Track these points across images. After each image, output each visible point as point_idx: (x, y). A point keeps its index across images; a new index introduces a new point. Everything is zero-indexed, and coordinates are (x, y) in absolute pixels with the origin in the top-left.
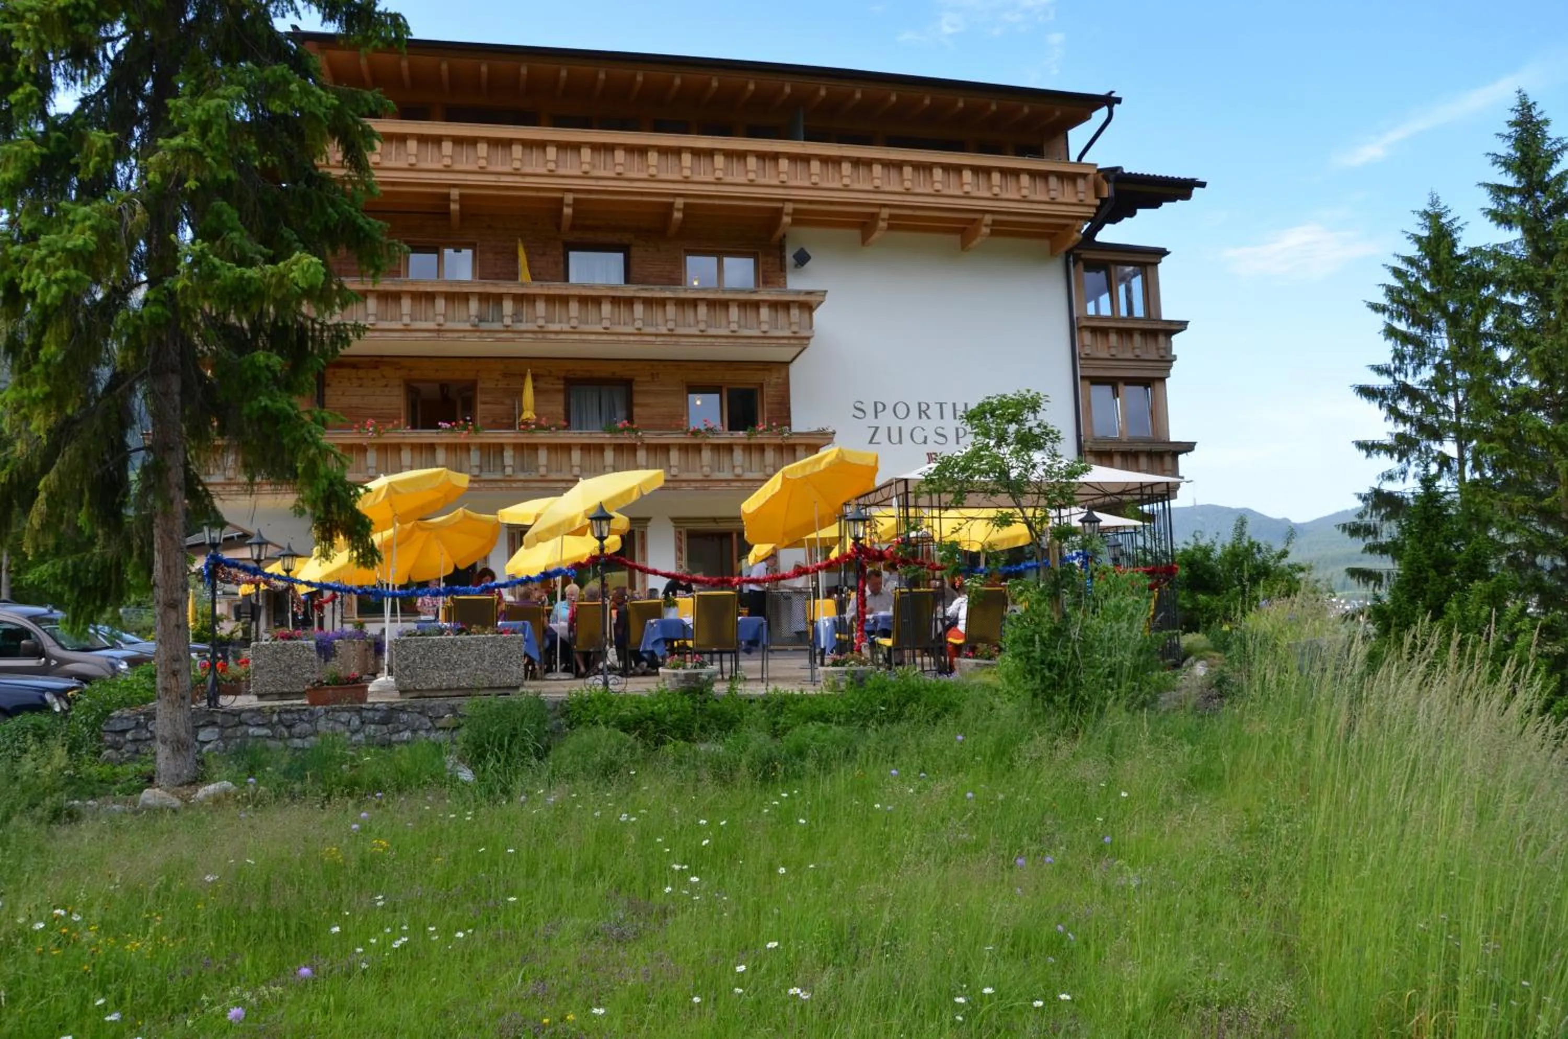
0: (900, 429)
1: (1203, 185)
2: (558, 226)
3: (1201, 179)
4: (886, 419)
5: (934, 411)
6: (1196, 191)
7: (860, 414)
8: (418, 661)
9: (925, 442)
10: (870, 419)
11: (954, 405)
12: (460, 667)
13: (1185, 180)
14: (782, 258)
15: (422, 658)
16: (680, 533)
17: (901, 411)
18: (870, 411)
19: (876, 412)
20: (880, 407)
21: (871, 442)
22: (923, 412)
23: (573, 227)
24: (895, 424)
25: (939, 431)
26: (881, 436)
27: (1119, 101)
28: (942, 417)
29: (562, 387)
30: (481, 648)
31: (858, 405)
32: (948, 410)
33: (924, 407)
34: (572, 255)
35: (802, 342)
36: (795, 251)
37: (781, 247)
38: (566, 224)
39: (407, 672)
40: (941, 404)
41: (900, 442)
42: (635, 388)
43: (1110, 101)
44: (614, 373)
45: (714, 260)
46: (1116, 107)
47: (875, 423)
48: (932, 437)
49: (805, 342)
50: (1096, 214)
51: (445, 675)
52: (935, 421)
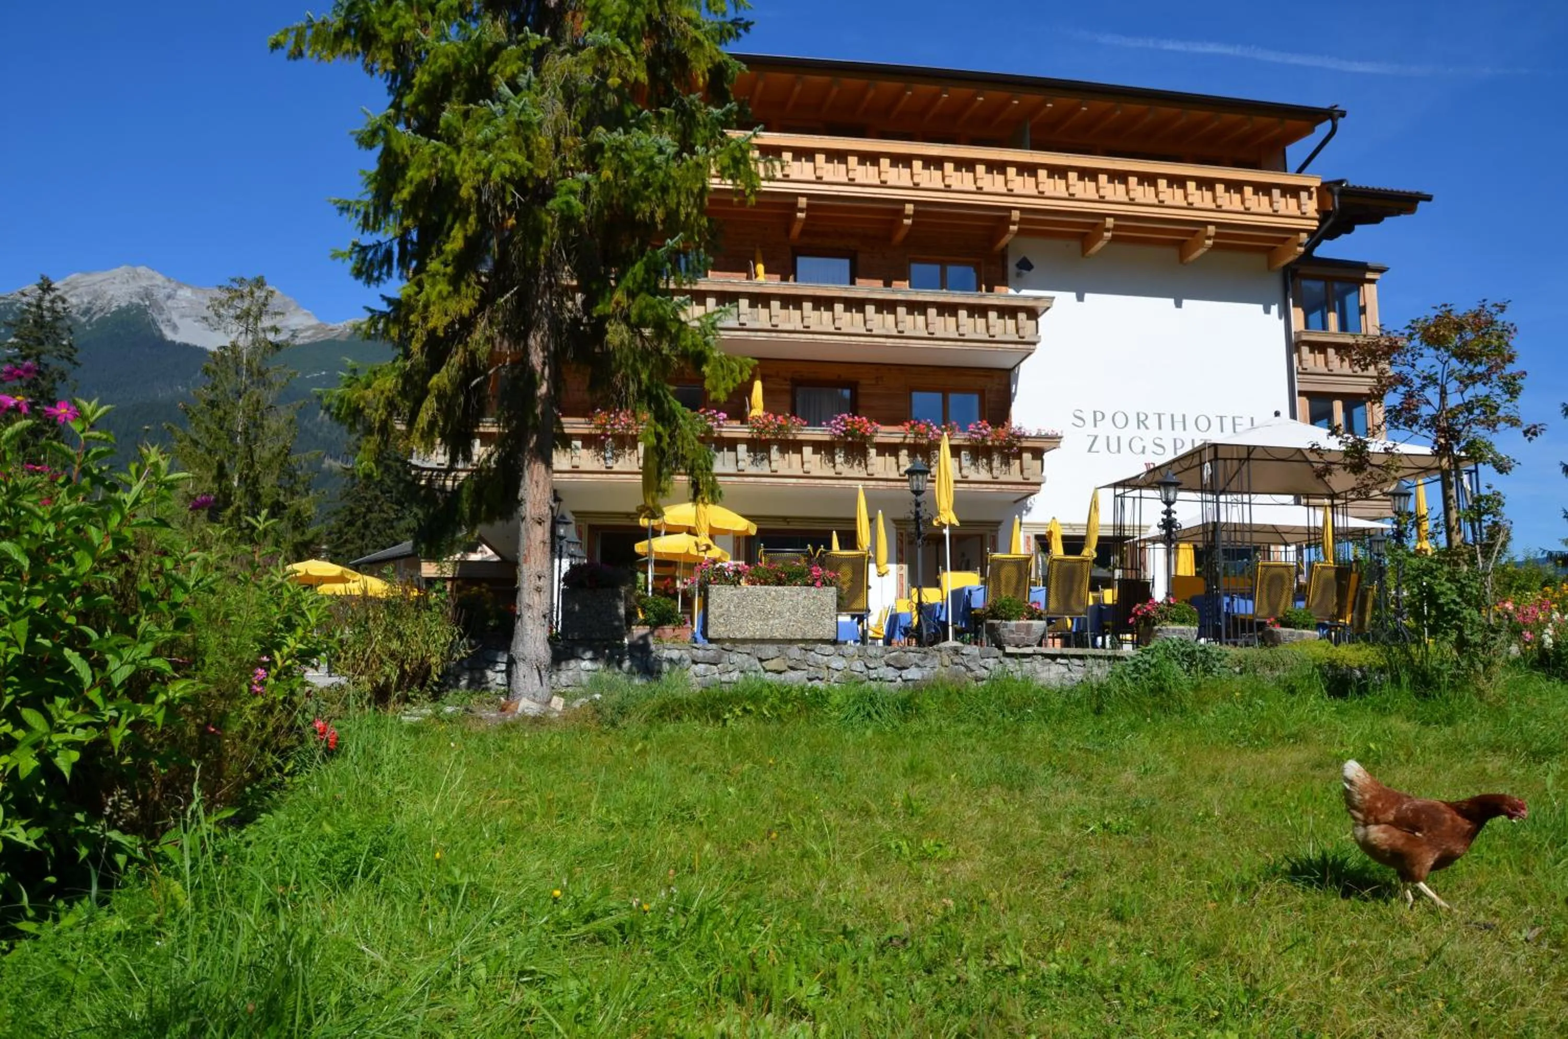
0: (1119, 438)
1: (1428, 198)
2: (788, 231)
3: (1426, 192)
4: (1105, 428)
5: (1152, 422)
6: (1422, 205)
7: (1080, 423)
8: (732, 609)
9: (1143, 452)
10: (1089, 428)
11: (1172, 416)
12: (774, 618)
13: (1410, 193)
14: (1005, 267)
15: (737, 606)
16: (902, 534)
17: (1120, 420)
18: (1089, 419)
19: (1095, 420)
20: (1099, 416)
21: (1090, 451)
22: (1141, 422)
23: (803, 233)
24: (1114, 433)
25: (1157, 441)
26: (1100, 445)
27: (1343, 114)
28: (1160, 428)
29: (788, 387)
30: (795, 599)
31: (1078, 414)
32: (1166, 421)
33: (1142, 417)
34: (800, 260)
35: (1028, 345)
36: (1017, 261)
37: (1003, 256)
38: (796, 229)
39: (722, 621)
40: (1159, 415)
41: (1119, 451)
42: (860, 391)
43: (1332, 114)
44: (839, 376)
45: (937, 268)
46: (1340, 121)
47: (1095, 431)
48: (1150, 447)
49: (1032, 347)
50: (1319, 227)
51: (758, 624)
52: (1154, 432)
